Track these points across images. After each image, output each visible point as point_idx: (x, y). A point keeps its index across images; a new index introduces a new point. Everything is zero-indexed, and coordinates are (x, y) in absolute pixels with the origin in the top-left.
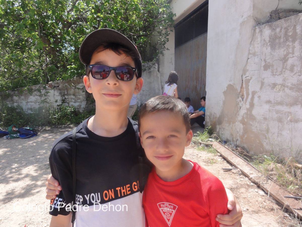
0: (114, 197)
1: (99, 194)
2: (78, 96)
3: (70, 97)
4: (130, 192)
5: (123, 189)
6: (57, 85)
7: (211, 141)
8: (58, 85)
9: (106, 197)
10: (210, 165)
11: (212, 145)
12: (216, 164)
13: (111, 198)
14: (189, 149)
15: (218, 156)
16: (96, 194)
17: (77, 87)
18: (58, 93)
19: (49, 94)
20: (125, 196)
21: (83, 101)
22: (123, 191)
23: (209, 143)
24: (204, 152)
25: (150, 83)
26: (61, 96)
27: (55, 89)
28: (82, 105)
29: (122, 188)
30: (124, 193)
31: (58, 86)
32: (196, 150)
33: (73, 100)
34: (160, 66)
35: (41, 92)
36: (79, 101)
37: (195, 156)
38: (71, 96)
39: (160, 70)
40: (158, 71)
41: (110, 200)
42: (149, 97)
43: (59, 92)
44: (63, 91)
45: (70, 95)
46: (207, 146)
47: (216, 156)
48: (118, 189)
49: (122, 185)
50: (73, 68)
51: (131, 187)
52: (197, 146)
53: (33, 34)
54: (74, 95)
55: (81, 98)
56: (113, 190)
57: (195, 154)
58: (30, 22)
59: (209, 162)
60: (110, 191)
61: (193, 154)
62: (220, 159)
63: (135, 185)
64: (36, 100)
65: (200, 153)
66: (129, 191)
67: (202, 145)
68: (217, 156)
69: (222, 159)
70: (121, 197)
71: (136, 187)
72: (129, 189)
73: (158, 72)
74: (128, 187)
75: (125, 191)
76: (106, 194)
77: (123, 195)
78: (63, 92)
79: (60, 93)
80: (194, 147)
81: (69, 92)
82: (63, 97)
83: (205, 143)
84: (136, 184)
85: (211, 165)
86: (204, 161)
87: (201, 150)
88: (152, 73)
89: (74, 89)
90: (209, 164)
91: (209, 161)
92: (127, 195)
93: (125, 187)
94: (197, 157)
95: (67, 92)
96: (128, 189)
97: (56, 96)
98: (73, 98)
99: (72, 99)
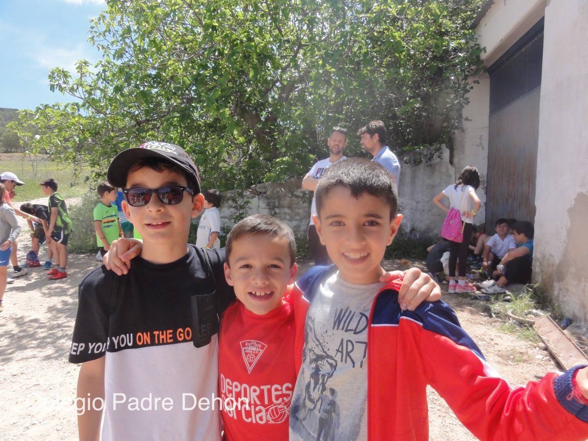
0: (149, 343)
1: (132, 335)
2: (297, 210)
3: (283, 210)
4: (172, 340)
5: (163, 334)
6: (263, 190)
7: (536, 315)
8: (265, 191)
9: (140, 341)
10: (512, 365)
11: (531, 325)
12: (528, 365)
13: (145, 343)
14: (479, 325)
15: (540, 348)
16: (128, 335)
17: (295, 193)
18: (265, 204)
19: (249, 205)
20: (163, 344)
21: (303, 219)
22: (161, 337)
23: (530, 318)
24: (509, 337)
25: (433, 187)
26: (270, 209)
27: (260, 197)
28: (302, 226)
29: (161, 332)
30: (163, 339)
31: (265, 193)
32: (494, 329)
33: (288, 217)
34: (455, 153)
35: (236, 203)
36: (298, 218)
37: (485, 341)
38: (285, 209)
39: (456, 160)
40: (451, 162)
41: (143, 346)
42: (428, 214)
43: (266, 201)
44: (273, 201)
45: (283, 207)
46: (521, 324)
47: (535, 348)
48: (156, 333)
49: (162, 329)
50: (285, 161)
51: (174, 334)
52: (501, 322)
53: (222, 111)
54: (289, 207)
55: (301, 213)
56: (149, 333)
57: (487, 338)
58: (220, 92)
59: (512, 357)
60: (145, 333)
61: (483, 336)
62: (540, 356)
63: (180, 333)
64: (231, 214)
65: (499, 336)
66: (170, 338)
67: (511, 321)
68: (538, 349)
69: (546, 356)
70: (159, 344)
71: (182, 335)
72: (171, 336)
73: (450, 166)
74: (170, 334)
75: (164, 337)
76: (140, 337)
77: (161, 342)
78: (273, 203)
79: (268, 205)
80: (494, 323)
81: (281, 202)
82: (271, 211)
83: (517, 317)
84: (182, 331)
85: (514, 364)
86: (500, 355)
87: (506, 332)
88: (437, 168)
89: (290, 197)
90: (510, 362)
91: (512, 355)
92: (167, 343)
93: (165, 332)
94: (489, 343)
95: (279, 201)
96: (169, 336)
97: (262, 208)
98: (288, 212)
99: (286, 214)
